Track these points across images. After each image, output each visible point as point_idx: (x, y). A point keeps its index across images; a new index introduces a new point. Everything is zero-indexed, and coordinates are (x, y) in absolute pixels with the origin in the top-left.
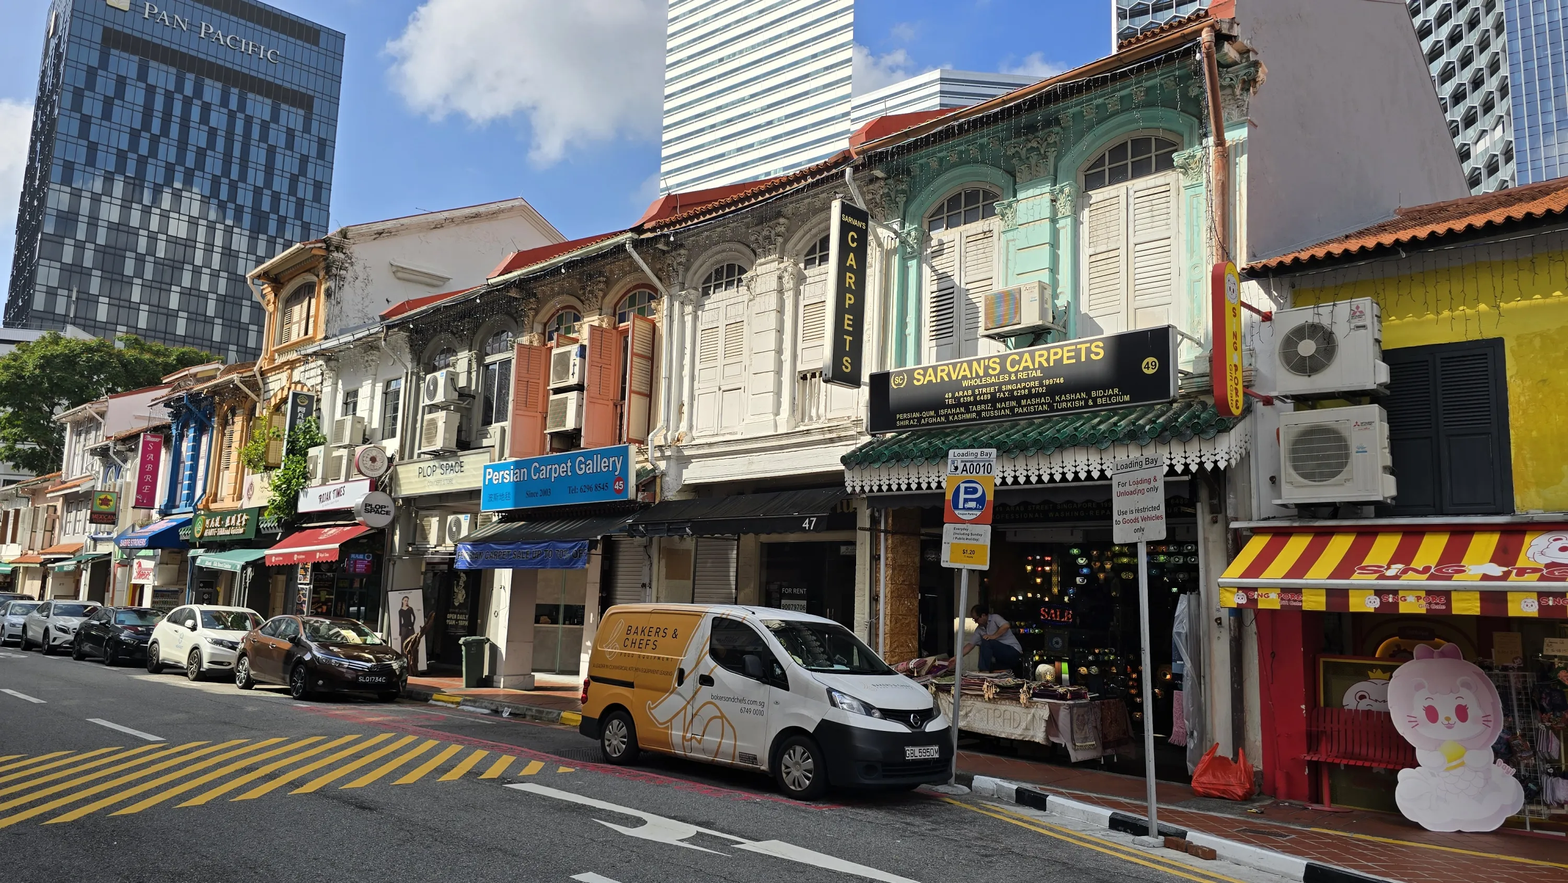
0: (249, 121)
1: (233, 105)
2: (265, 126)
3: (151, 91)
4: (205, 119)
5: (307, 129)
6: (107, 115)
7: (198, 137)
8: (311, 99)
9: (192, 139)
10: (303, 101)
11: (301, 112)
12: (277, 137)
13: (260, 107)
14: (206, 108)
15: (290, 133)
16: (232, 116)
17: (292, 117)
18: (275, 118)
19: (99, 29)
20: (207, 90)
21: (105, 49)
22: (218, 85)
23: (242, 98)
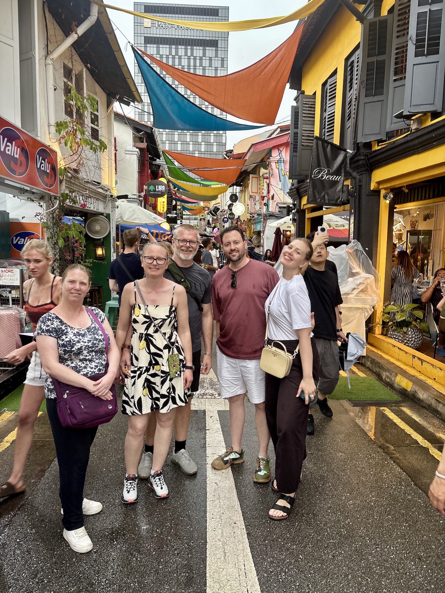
0: (195, 59)
1: (189, 54)
2: (201, 59)
3: (161, 57)
4: (180, 63)
5: (216, 56)
8: (217, 41)
10: (214, 44)
11: (214, 48)
12: (206, 63)
13: (198, 51)
14: (180, 58)
15: (210, 59)
16: (189, 59)
17: (210, 52)
18: (204, 55)
19: (143, 38)
20: (180, 50)
21: (146, 45)
22: (183, 47)
23: (192, 50)
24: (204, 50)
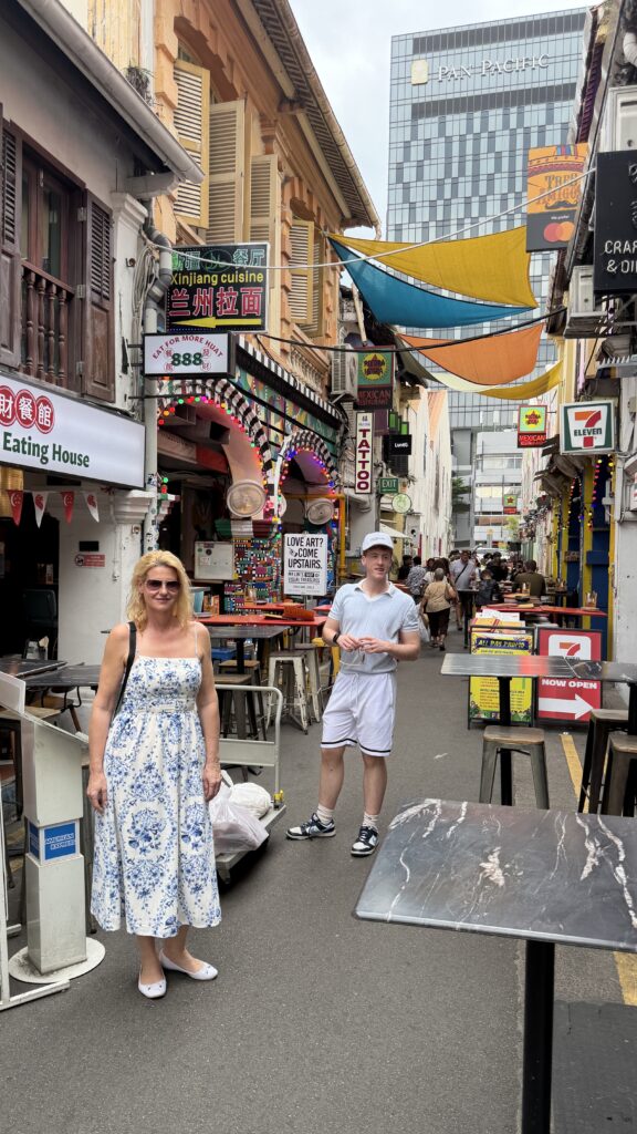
0: (527, 133)
1: (513, 124)
2: (542, 130)
3: (449, 141)
4: (491, 148)
6: (420, 177)
7: (487, 166)
9: (483, 170)
10: (574, 91)
11: (573, 103)
13: (535, 115)
14: (492, 136)
16: (513, 134)
18: (550, 120)
19: (409, 109)
20: (491, 121)
21: (415, 123)
22: (500, 111)
23: (520, 115)
24: (550, 111)
